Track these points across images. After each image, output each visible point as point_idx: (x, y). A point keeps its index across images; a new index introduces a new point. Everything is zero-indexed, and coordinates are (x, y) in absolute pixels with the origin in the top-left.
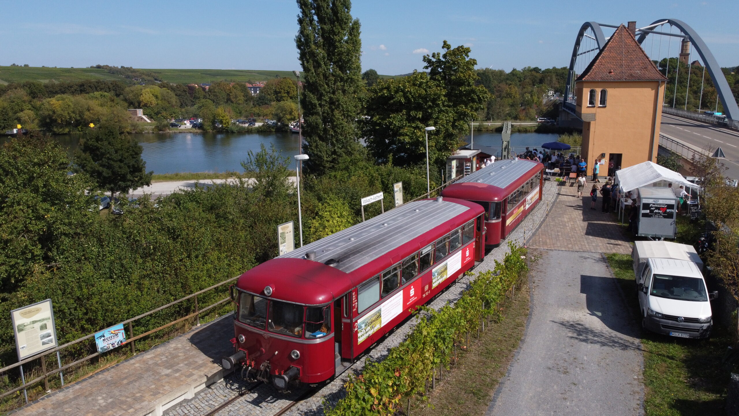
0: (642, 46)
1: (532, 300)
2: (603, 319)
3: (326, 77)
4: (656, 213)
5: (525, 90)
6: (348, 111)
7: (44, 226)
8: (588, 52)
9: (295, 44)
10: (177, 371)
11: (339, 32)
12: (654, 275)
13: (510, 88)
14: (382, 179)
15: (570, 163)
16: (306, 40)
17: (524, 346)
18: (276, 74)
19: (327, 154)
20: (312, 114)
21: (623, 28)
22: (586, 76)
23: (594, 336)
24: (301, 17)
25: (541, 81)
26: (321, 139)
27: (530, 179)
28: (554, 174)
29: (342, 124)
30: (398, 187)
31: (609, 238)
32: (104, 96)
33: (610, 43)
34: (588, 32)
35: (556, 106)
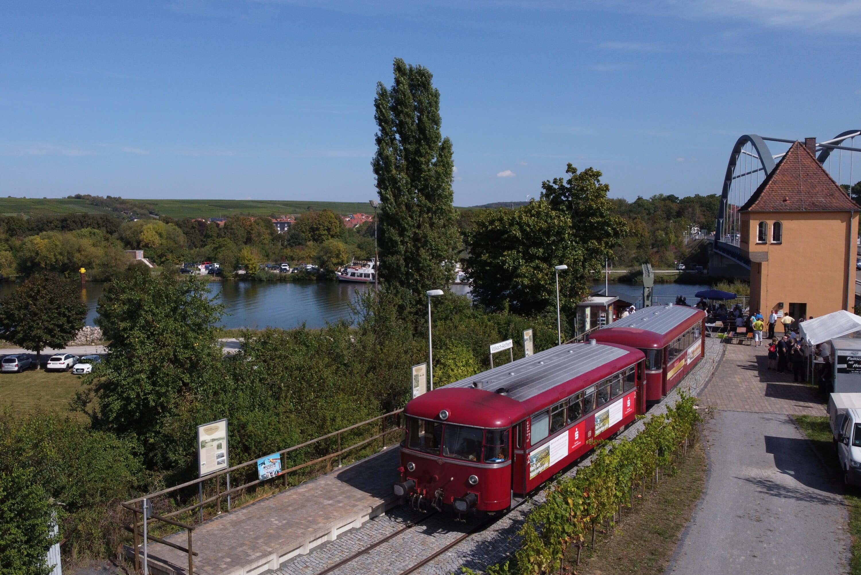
0: (825, 166)
1: (709, 458)
2: (797, 477)
3: (409, 207)
4: (855, 368)
5: (657, 226)
6: (438, 250)
7: (192, 355)
8: (748, 174)
9: (371, 168)
10: (339, 502)
11: (427, 153)
12: (856, 424)
13: (636, 224)
14: (499, 328)
15: (734, 316)
16: (386, 163)
17: (707, 498)
18: (308, 206)
19: (411, 303)
20: (393, 254)
21: (799, 146)
22: (754, 206)
23: (788, 492)
24: (380, 136)
25: (679, 214)
26: (402, 284)
27: (691, 328)
28: (715, 330)
29: (429, 266)
30: (528, 334)
31: (796, 400)
32: (94, 234)
33: (783, 164)
34: (747, 148)
35: (703, 246)
